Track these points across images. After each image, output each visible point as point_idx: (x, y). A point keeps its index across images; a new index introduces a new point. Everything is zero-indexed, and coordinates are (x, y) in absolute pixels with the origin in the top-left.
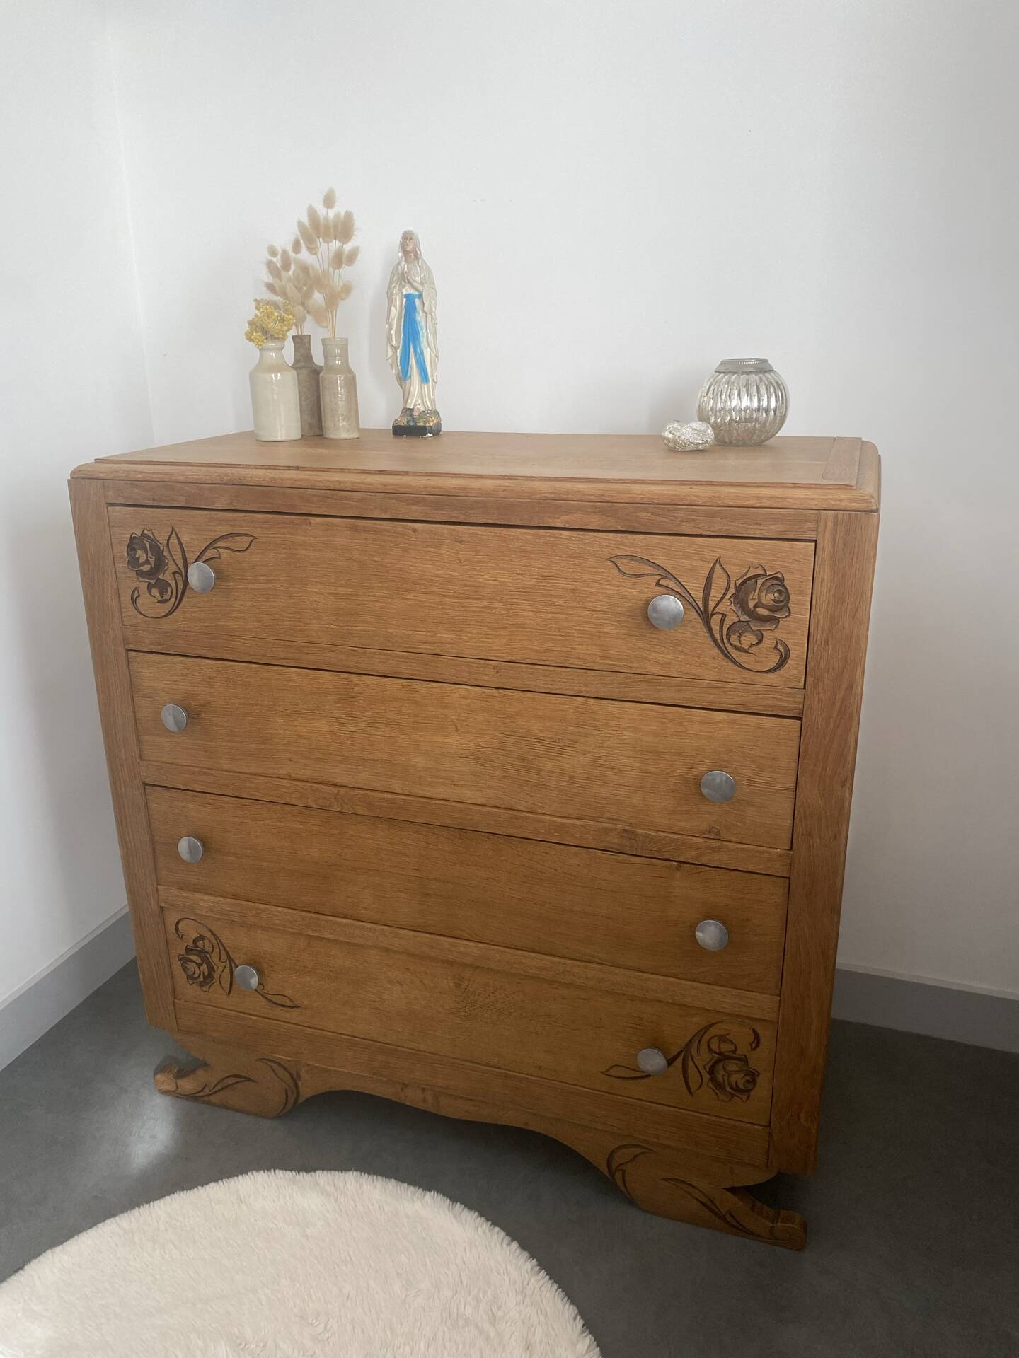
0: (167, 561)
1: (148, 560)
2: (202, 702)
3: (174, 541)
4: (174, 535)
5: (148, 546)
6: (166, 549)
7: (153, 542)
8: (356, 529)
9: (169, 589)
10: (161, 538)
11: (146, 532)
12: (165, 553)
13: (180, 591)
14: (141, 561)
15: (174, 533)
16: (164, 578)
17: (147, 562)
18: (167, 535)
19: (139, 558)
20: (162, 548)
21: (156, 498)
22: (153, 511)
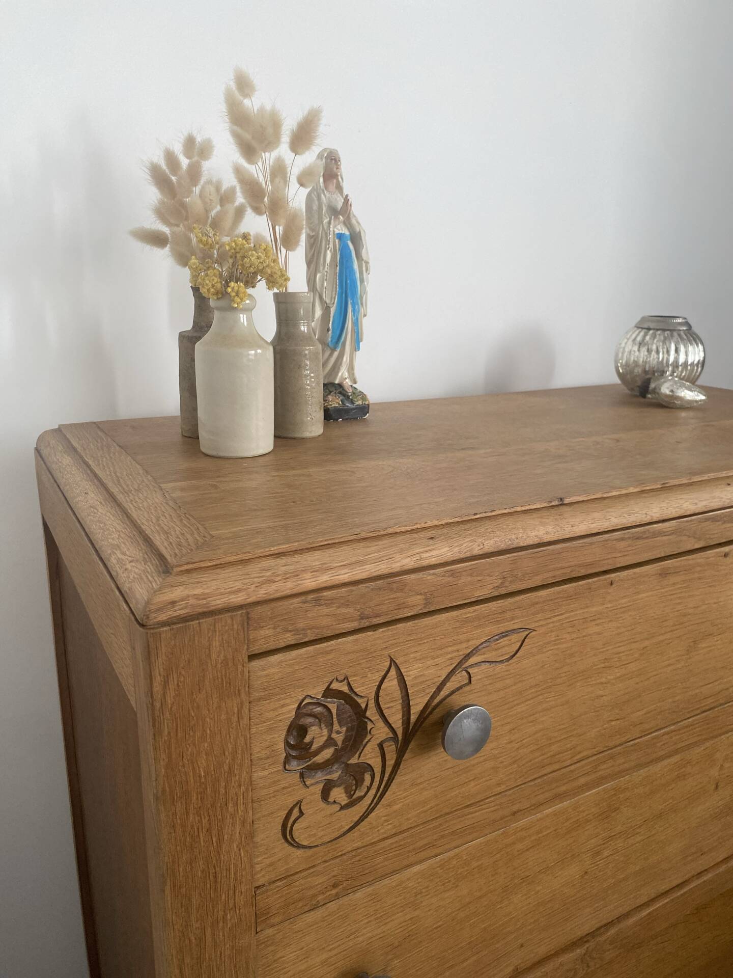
0: (370, 726)
1: (332, 739)
2: (396, 944)
3: (392, 683)
4: (393, 672)
5: (334, 712)
6: (372, 704)
7: (349, 699)
8: (664, 574)
9: (367, 777)
10: (364, 689)
11: (335, 686)
12: (368, 714)
13: (388, 770)
14: (315, 747)
15: (393, 667)
16: (362, 759)
17: (330, 742)
18: (378, 677)
19: (311, 743)
20: (363, 706)
21: (368, 612)
22: (356, 640)
